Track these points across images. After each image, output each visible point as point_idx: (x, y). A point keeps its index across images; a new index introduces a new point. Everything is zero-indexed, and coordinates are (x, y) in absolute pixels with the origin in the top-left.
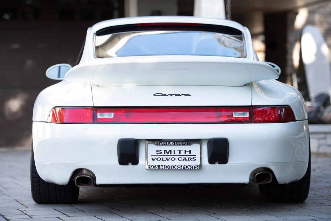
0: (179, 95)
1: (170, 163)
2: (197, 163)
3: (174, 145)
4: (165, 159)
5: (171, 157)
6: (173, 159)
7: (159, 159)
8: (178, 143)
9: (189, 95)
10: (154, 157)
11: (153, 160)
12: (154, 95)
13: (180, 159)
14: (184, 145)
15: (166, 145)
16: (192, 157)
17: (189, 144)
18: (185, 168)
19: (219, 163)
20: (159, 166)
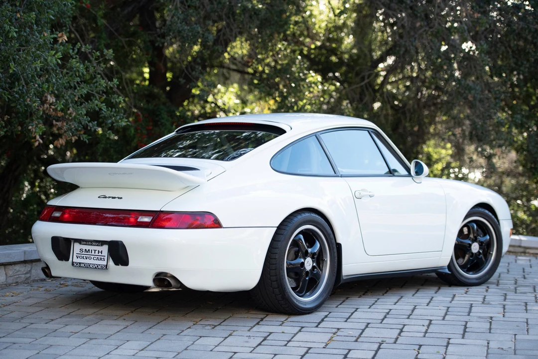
0: (115, 198)
1: (87, 261)
2: (105, 263)
3: (91, 245)
4: (85, 258)
5: (89, 256)
6: (90, 258)
7: (81, 257)
8: (94, 244)
9: (121, 198)
10: (78, 255)
11: (78, 258)
12: (99, 197)
13: (95, 258)
14: (98, 245)
15: (86, 244)
16: (102, 257)
17: (102, 245)
18: (97, 268)
19: (122, 265)
20: (80, 263)
